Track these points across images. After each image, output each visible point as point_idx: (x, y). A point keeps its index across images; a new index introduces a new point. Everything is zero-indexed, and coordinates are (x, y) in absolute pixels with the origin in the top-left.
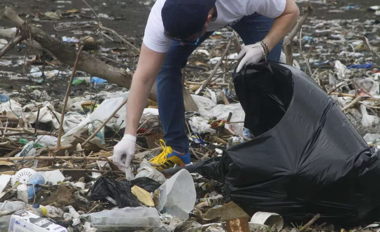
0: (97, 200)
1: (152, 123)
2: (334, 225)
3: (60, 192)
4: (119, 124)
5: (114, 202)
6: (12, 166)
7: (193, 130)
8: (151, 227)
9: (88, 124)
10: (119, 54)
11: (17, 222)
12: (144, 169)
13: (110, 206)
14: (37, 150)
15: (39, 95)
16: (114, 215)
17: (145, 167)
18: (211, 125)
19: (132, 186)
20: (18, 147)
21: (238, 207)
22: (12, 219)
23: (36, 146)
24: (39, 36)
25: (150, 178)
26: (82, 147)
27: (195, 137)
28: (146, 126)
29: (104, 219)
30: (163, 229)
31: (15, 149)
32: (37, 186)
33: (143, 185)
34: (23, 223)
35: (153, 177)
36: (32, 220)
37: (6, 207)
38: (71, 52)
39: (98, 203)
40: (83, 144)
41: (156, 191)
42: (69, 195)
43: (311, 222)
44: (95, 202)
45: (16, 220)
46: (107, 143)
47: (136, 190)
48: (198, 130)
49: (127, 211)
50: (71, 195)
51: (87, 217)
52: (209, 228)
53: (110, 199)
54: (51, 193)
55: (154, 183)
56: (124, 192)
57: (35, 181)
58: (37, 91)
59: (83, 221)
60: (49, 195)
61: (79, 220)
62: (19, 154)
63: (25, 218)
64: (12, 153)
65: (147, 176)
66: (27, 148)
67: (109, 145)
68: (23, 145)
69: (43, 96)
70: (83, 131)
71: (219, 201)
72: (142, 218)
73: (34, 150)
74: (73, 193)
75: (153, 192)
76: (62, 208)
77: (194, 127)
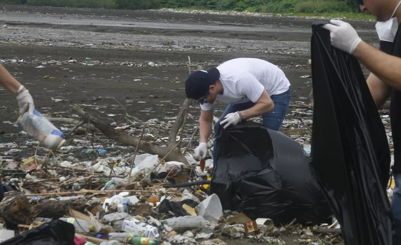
0: (163, 213)
1: (176, 170)
2: (302, 225)
3: (142, 208)
4: (158, 171)
5: (173, 214)
6: (105, 194)
7: (197, 174)
8: (201, 227)
9: (141, 170)
10: (100, 137)
11: (127, 224)
12: (186, 195)
13: (171, 216)
14: (114, 185)
15: (72, 159)
16: (180, 220)
17: (187, 194)
18: (207, 171)
19: (182, 204)
20: (102, 184)
21: (245, 216)
22: (124, 223)
23: (113, 183)
24: (94, 121)
25: (191, 199)
26: (140, 184)
27: (200, 178)
28: (173, 172)
29: (175, 222)
30: (208, 228)
31: (100, 185)
32: (127, 204)
33: (188, 204)
34: (131, 225)
35: (193, 199)
36: (137, 223)
37: (117, 216)
38: (113, 130)
39: (165, 214)
40: (140, 182)
41: (196, 207)
42: (147, 210)
43: (292, 223)
44: (163, 214)
45: (126, 223)
46: (152, 181)
47: (185, 206)
48: (200, 174)
49: (187, 218)
50: (149, 209)
51: (164, 222)
52: (234, 227)
53: (170, 212)
54: (136, 209)
55: (194, 203)
56: (179, 208)
57: (126, 202)
58: (71, 157)
59: (162, 223)
60: (134, 210)
61: (161, 223)
62: (103, 188)
63: (132, 221)
64: (98, 188)
65: (190, 198)
66: (108, 184)
67: (153, 183)
68: (105, 183)
69: (74, 160)
70: (139, 174)
71: (228, 213)
72: (196, 222)
73: (112, 186)
74: (150, 208)
75: (194, 207)
76: (146, 217)
77: (198, 173)
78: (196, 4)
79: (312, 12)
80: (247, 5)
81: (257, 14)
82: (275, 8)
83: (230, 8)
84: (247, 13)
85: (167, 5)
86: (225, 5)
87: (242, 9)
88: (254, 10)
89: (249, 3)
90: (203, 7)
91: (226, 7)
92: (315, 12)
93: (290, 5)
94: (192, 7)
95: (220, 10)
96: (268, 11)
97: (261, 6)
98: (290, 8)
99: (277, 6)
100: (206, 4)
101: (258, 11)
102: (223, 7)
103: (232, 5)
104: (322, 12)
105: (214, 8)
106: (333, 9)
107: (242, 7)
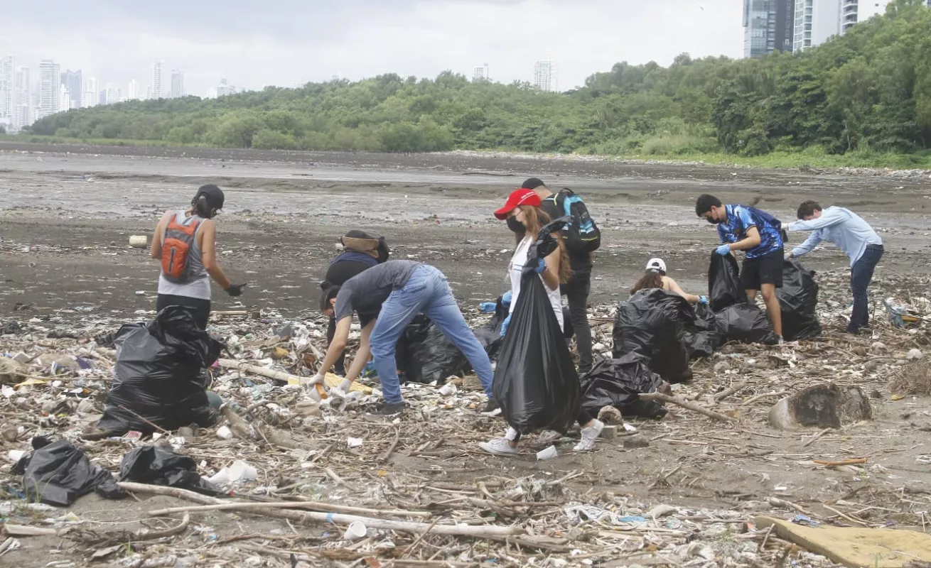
78: (505, 144)
79: (666, 154)
80: (577, 144)
81: (588, 158)
82: (615, 149)
83: (553, 149)
84: (574, 156)
85: (464, 145)
86: (546, 144)
87: (569, 150)
88: (587, 151)
89: (580, 141)
90: (514, 147)
91: (547, 147)
92: (670, 153)
93: (636, 143)
94: (500, 147)
95: (539, 152)
96: (605, 153)
97: (596, 145)
98: (637, 148)
99: (618, 144)
100: (519, 143)
101: (592, 153)
102: (543, 146)
103: (556, 144)
104: (681, 152)
105: (531, 149)
106: (697, 149)
107: (570, 147)
